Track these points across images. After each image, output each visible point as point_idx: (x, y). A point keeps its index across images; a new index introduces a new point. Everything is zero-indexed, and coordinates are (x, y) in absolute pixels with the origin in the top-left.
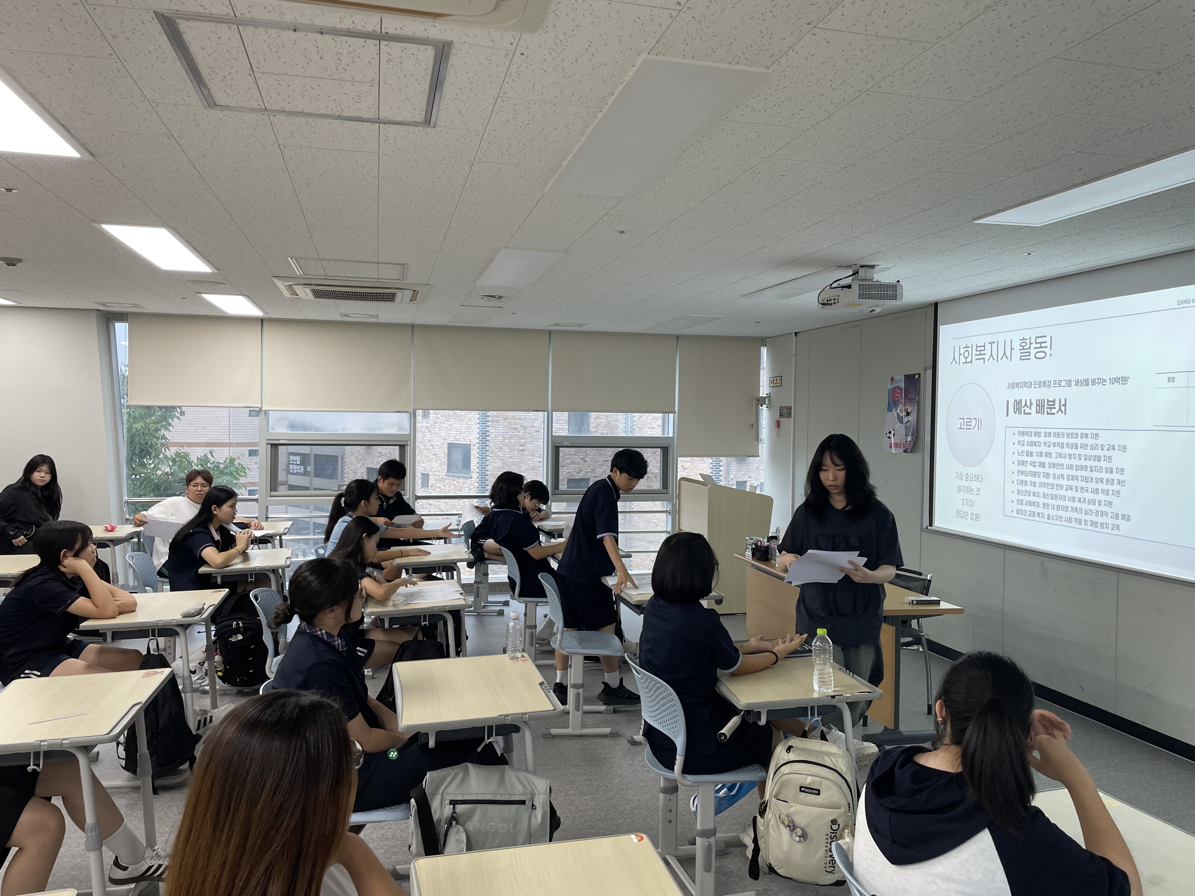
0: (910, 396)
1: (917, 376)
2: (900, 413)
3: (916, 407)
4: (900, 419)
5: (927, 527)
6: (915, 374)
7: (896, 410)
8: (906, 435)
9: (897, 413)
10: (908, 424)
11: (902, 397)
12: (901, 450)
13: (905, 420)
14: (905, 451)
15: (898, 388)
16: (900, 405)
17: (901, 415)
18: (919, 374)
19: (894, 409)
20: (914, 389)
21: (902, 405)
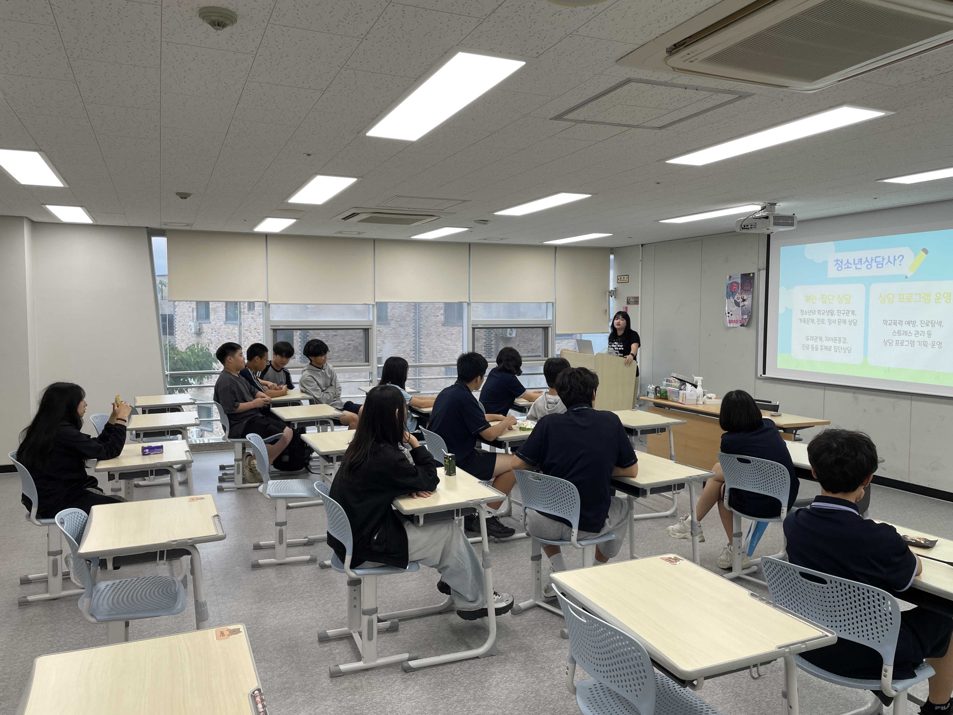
0: (745, 288)
1: (751, 275)
3: (751, 296)
4: (737, 304)
5: (761, 376)
6: (750, 274)
7: (734, 298)
8: (743, 314)
9: (735, 300)
10: (744, 307)
11: (739, 288)
12: (738, 325)
13: (741, 304)
14: (741, 326)
15: (736, 283)
16: (737, 294)
17: (738, 301)
18: (754, 274)
19: (731, 298)
20: (749, 283)
21: (739, 294)
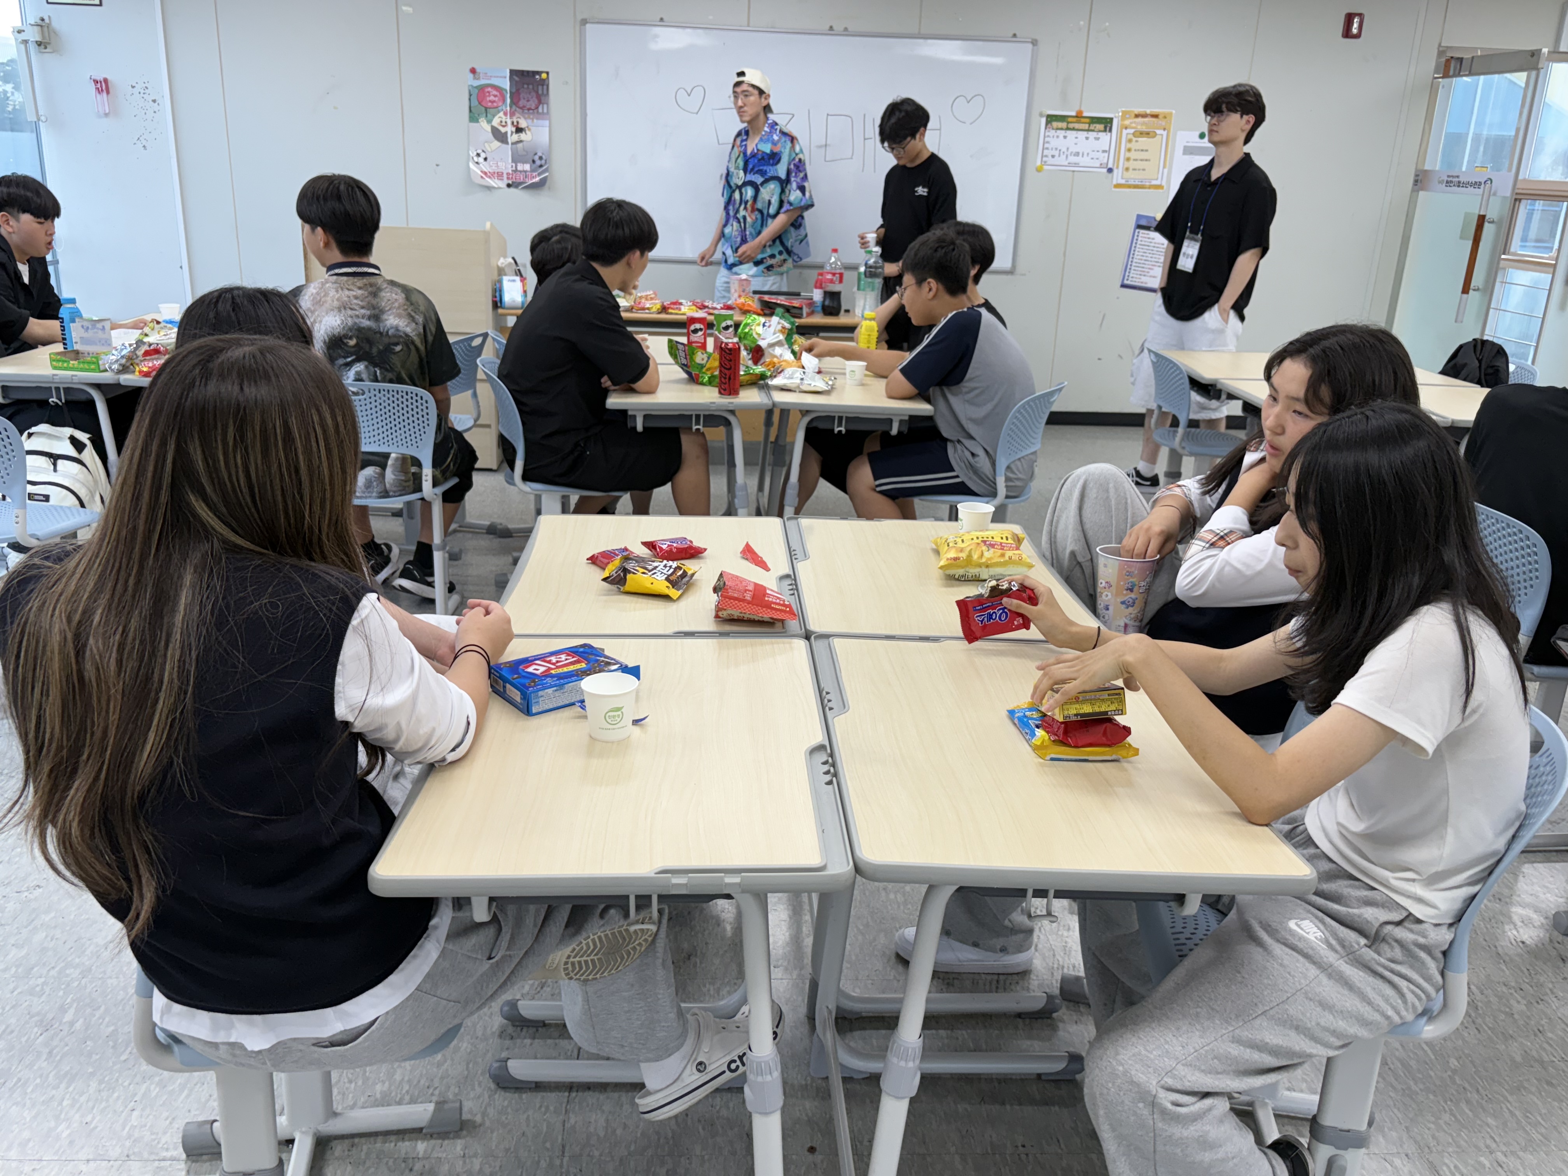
0: (522, 103)
1: (541, 75)
2: (501, 128)
3: (538, 121)
4: (501, 137)
6: (537, 71)
7: (490, 122)
8: (515, 160)
9: (493, 127)
10: (520, 145)
11: (504, 101)
12: (502, 184)
13: (513, 138)
14: (507, 185)
15: (495, 87)
16: (500, 114)
17: (503, 130)
18: (547, 74)
19: (483, 121)
20: (534, 94)
21: (505, 114)
